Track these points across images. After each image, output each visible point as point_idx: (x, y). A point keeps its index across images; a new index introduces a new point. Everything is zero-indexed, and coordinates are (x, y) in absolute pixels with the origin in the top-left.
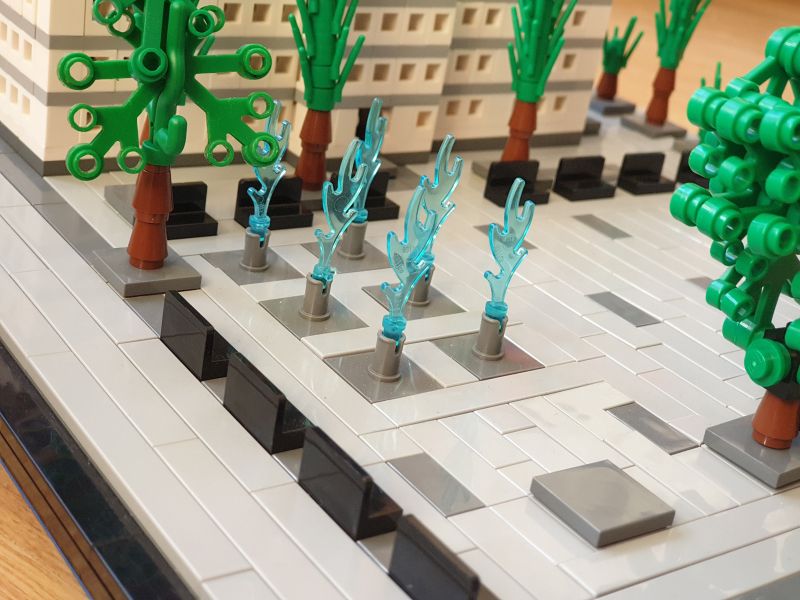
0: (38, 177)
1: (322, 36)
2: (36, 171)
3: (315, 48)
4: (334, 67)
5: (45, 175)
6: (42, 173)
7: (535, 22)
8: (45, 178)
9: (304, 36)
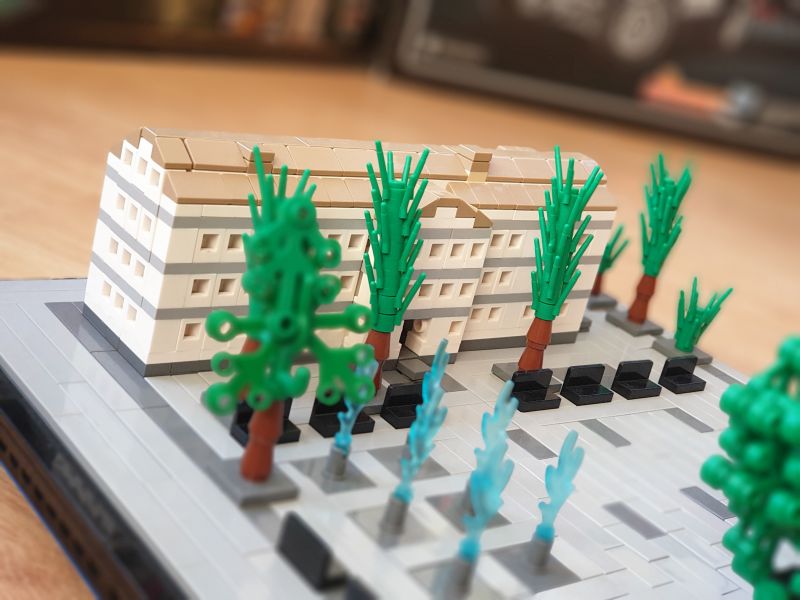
0: (140, 378)
1: (390, 271)
2: (137, 371)
3: (384, 282)
4: (398, 298)
5: (146, 376)
6: (143, 373)
7: (557, 257)
8: (146, 379)
9: (374, 271)
